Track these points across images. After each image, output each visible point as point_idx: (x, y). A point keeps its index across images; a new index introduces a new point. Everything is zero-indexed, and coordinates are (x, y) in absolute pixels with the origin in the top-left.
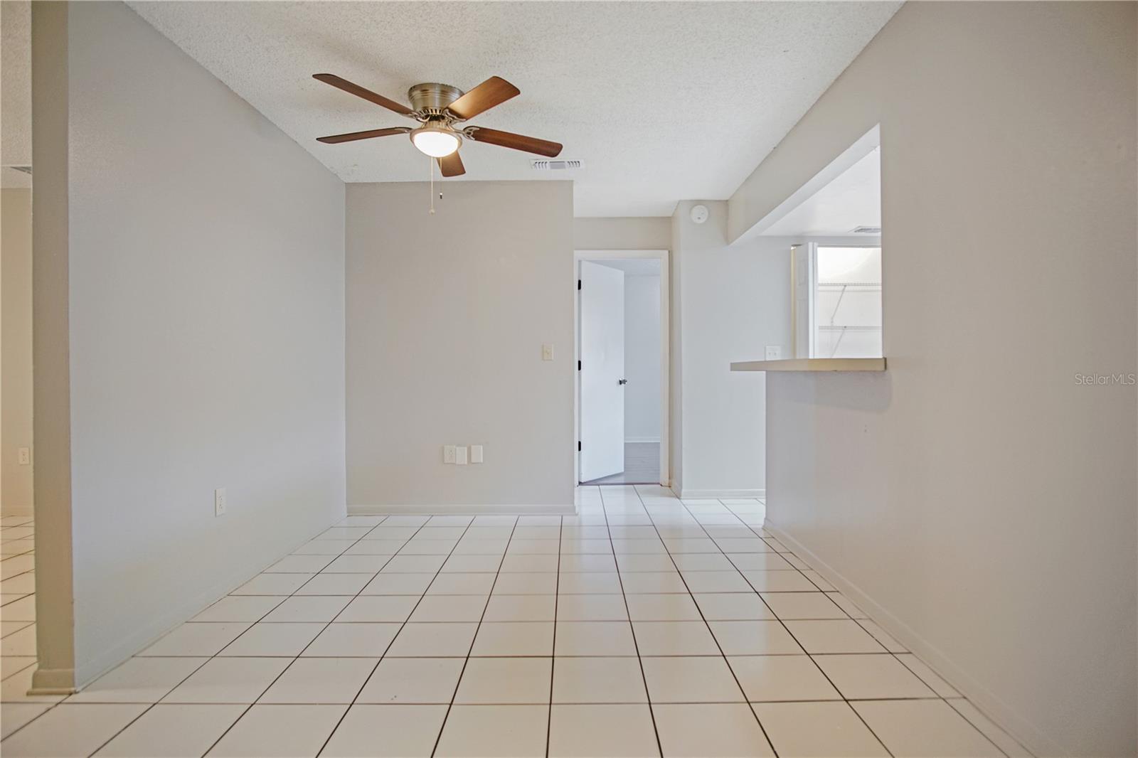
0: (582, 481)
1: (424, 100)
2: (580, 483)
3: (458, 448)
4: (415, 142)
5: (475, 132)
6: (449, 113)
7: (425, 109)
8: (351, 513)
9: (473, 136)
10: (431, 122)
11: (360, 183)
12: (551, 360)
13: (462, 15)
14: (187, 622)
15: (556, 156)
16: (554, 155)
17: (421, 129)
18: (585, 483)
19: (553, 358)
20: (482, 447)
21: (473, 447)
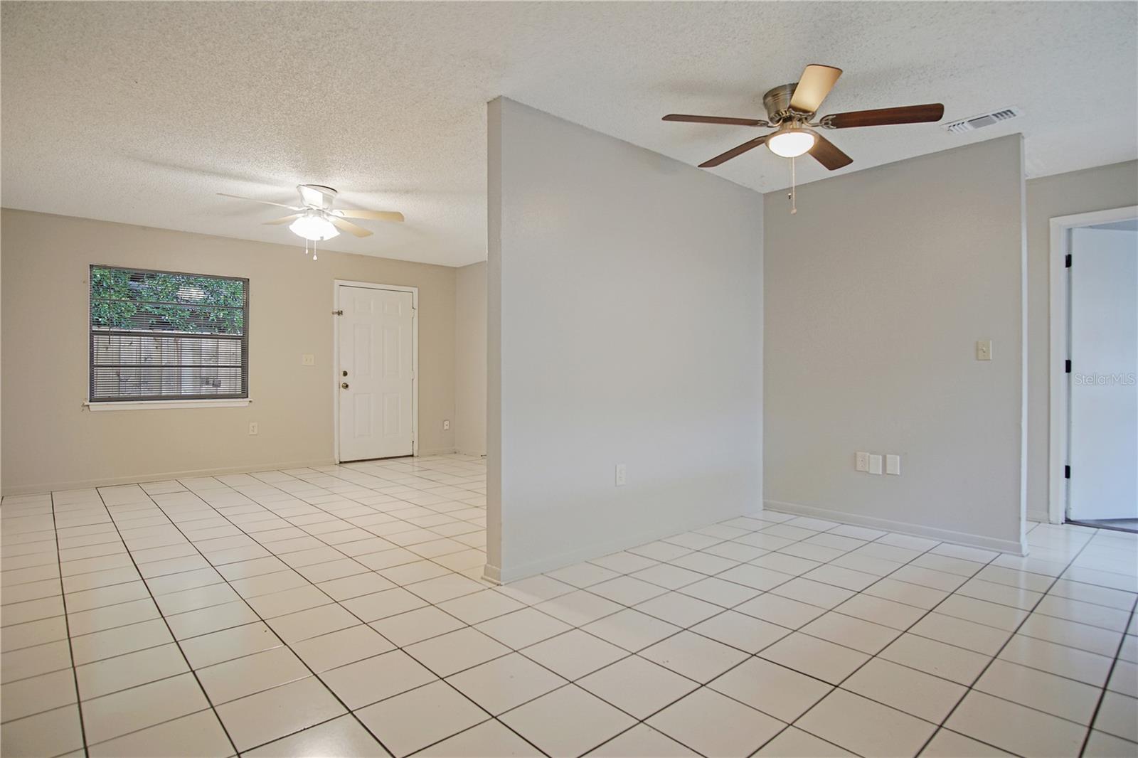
0: (1072, 519)
1: (776, 103)
2: (1068, 521)
3: (872, 456)
4: (770, 146)
5: (832, 120)
6: (793, 112)
7: (778, 112)
8: (767, 507)
9: (832, 125)
10: (785, 124)
11: (776, 192)
12: (989, 360)
13: (763, 19)
14: (586, 562)
15: (939, 119)
16: (938, 117)
17: (774, 134)
18: (1075, 521)
19: (991, 358)
20: (898, 458)
21: (888, 456)
